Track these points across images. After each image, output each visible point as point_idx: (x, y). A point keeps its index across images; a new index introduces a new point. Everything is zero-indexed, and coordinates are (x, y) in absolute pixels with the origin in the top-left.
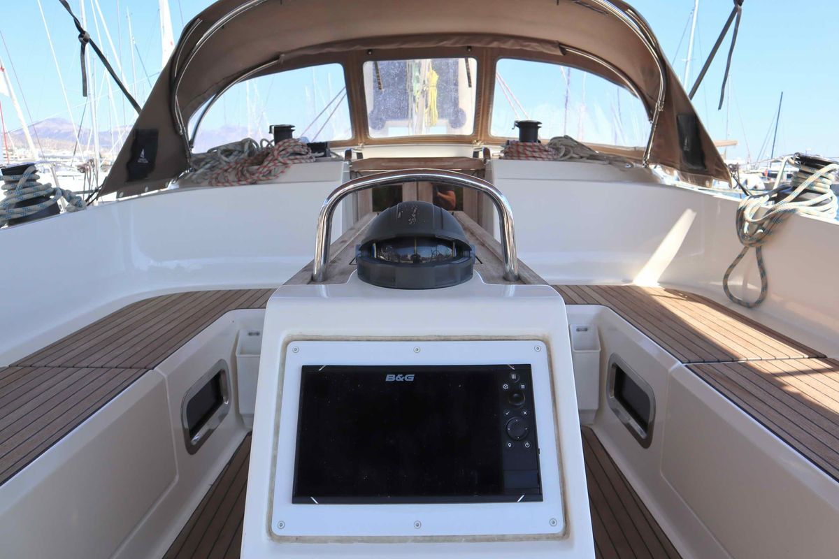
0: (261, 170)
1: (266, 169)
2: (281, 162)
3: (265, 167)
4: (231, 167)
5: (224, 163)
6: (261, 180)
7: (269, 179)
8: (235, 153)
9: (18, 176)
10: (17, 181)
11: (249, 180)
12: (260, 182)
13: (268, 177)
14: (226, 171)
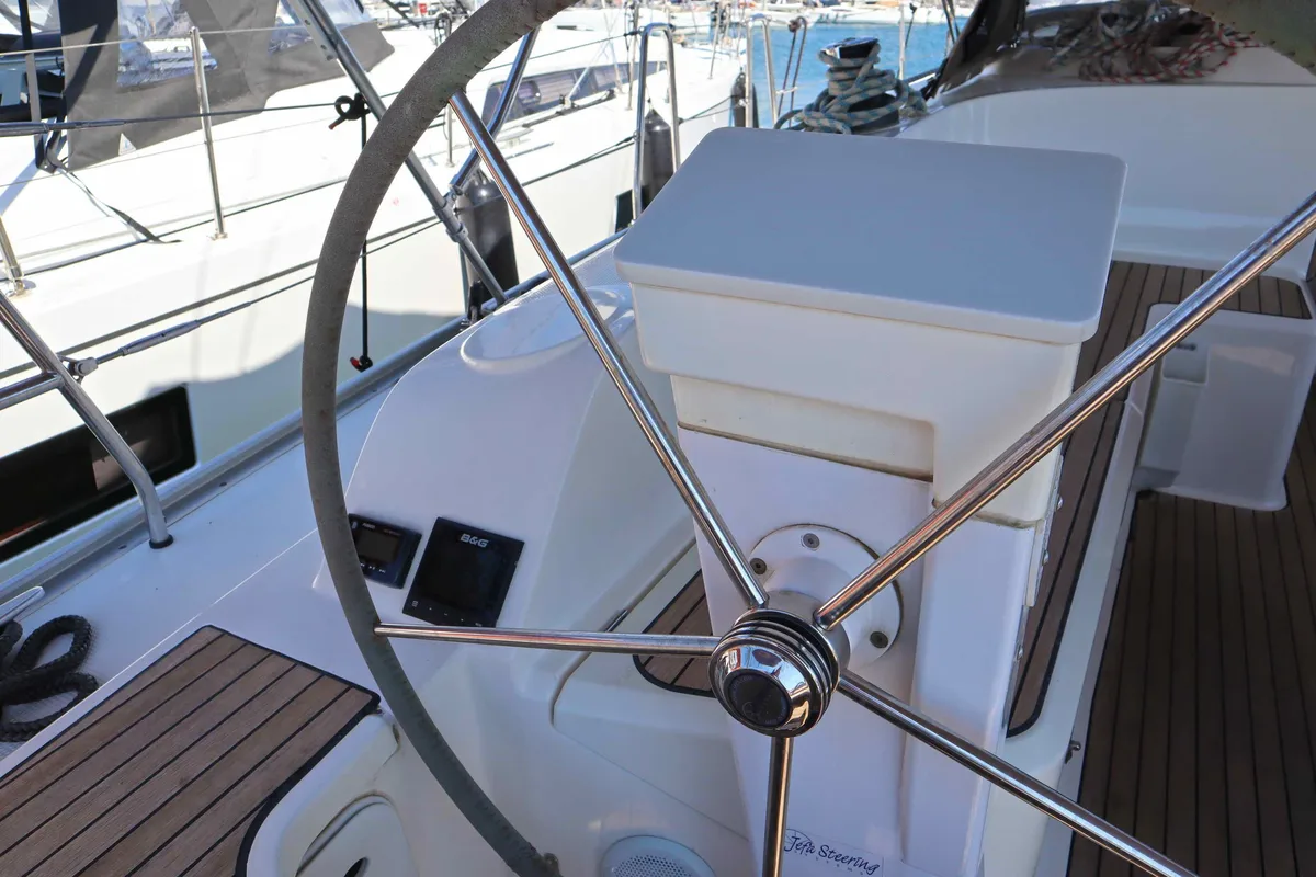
0: (1184, 56)
1: (1194, 56)
2: (1222, 44)
3: (1194, 51)
4: (1118, 48)
5: (1103, 39)
6: (1185, 76)
7: (1201, 76)
8: (1120, 21)
9: (860, 60)
10: (859, 68)
11: (1162, 76)
12: (1185, 80)
13: (1197, 72)
14: (1108, 53)
